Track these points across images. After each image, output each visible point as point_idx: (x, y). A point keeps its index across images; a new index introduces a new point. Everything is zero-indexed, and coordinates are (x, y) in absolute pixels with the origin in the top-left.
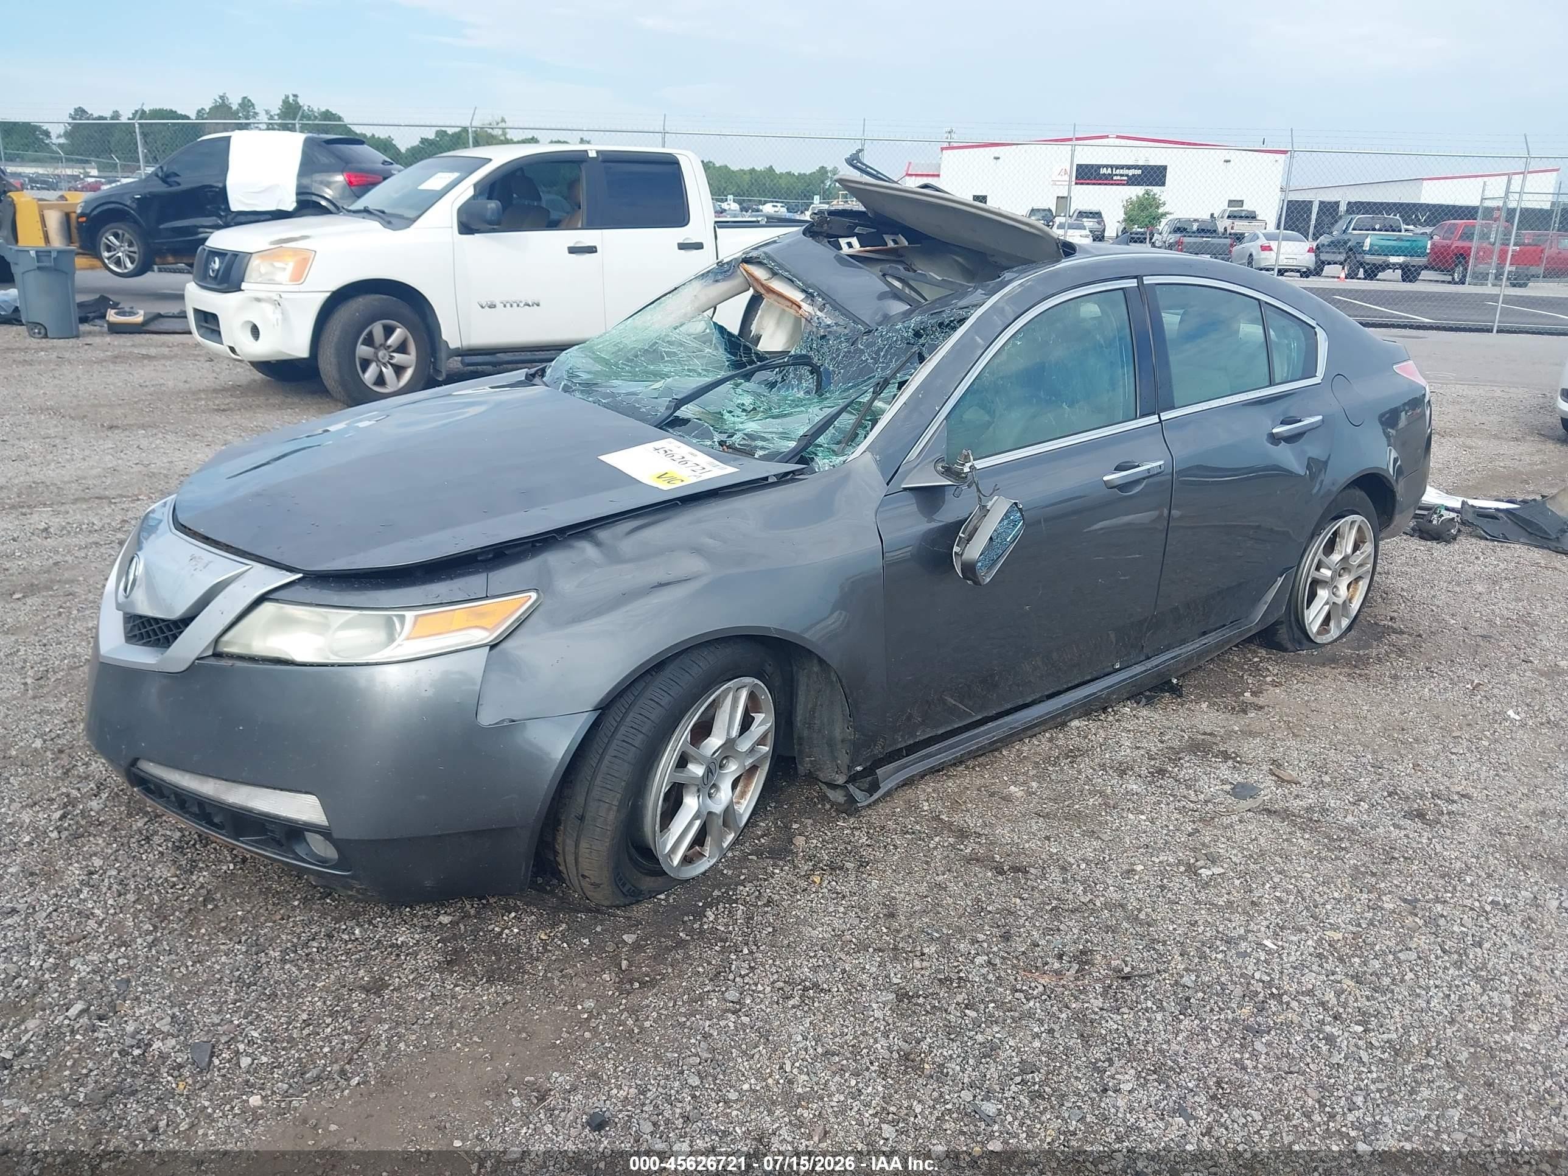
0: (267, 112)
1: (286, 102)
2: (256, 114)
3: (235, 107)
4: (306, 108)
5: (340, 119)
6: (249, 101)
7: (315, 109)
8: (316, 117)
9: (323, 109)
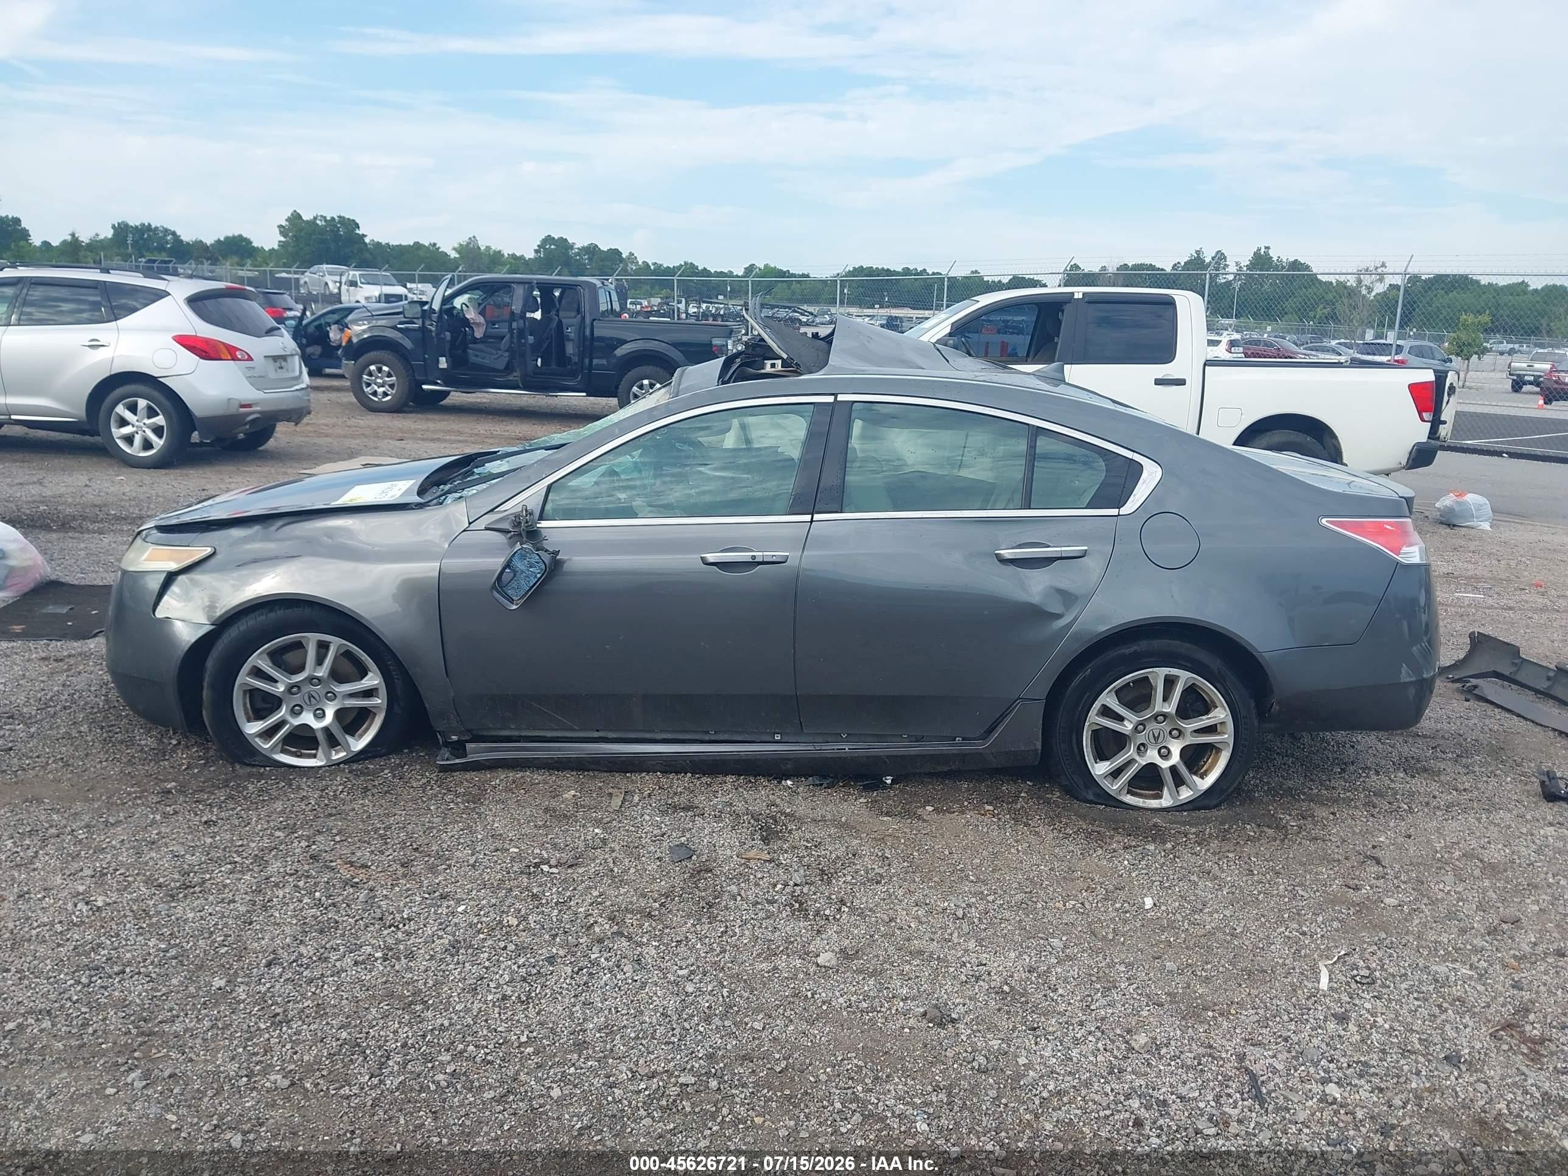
0: (1237, 264)
1: (1257, 255)
2: (1226, 266)
3: (1208, 260)
4: (1275, 259)
5: (1308, 268)
6: (1223, 254)
7: (1284, 260)
8: (1283, 267)
9: (1292, 259)
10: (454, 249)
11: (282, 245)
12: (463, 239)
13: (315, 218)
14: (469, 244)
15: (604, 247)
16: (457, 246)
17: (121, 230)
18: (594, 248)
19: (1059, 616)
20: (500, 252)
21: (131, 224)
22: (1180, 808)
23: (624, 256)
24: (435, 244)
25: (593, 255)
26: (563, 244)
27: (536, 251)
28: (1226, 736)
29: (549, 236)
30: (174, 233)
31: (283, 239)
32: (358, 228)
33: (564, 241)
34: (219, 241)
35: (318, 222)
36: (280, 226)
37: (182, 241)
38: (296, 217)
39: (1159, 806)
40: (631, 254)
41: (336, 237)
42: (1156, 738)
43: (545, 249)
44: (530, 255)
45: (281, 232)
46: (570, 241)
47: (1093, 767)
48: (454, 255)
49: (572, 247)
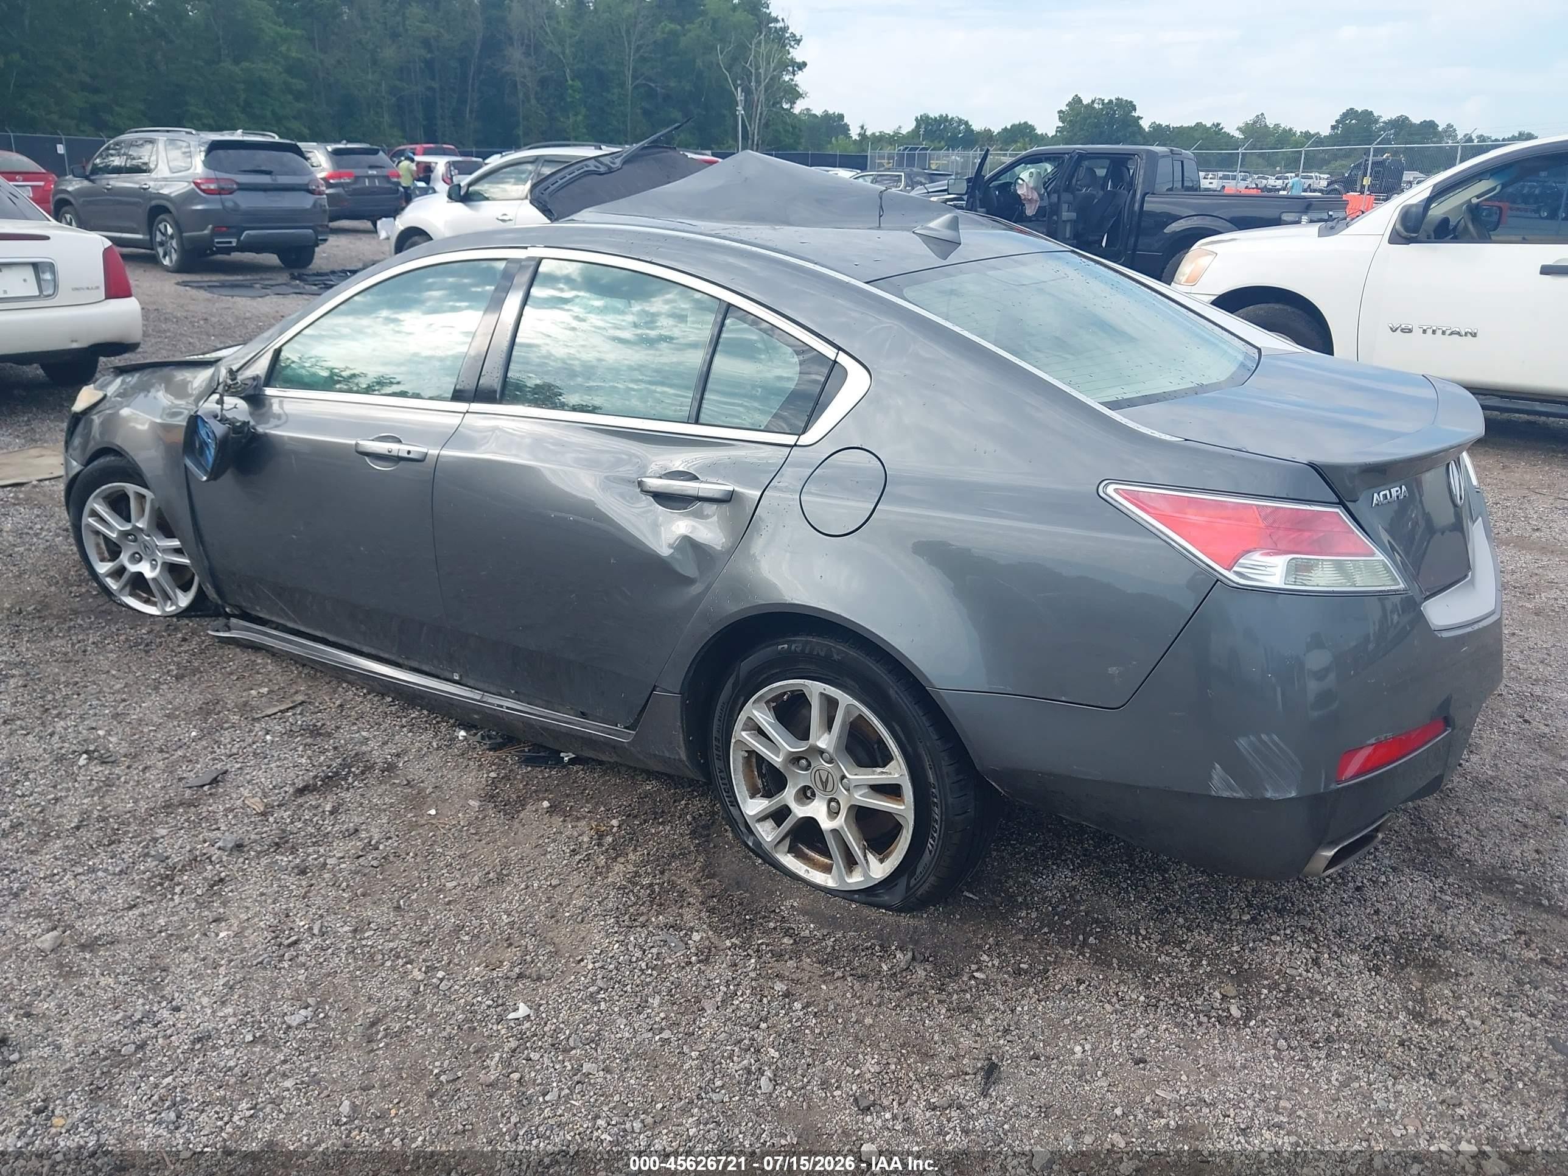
10: (1239, 129)
11: (1059, 130)
12: (1250, 118)
13: (1093, 102)
14: (1255, 122)
15: (1416, 119)
16: (1241, 125)
17: (923, 122)
18: (1403, 121)
19: (690, 581)
20: (1291, 130)
21: (932, 116)
22: (847, 895)
23: (1440, 129)
24: (1218, 124)
25: (1401, 130)
26: (1367, 117)
27: (1333, 127)
28: (903, 807)
29: (1352, 109)
30: (966, 123)
31: (1061, 124)
32: (1135, 110)
33: (1368, 114)
34: (1005, 129)
35: (1096, 106)
36: (1060, 112)
37: (972, 131)
38: (1077, 100)
39: (823, 883)
40: (1449, 126)
41: (1112, 120)
42: (825, 784)
43: (1344, 125)
44: (1325, 131)
45: (1060, 117)
46: (1376, 114)
47: (745, 802)
48: (1238, 135)
49: (1376, 121)
